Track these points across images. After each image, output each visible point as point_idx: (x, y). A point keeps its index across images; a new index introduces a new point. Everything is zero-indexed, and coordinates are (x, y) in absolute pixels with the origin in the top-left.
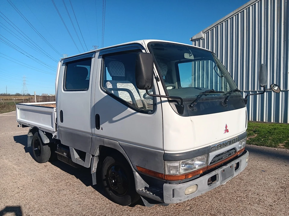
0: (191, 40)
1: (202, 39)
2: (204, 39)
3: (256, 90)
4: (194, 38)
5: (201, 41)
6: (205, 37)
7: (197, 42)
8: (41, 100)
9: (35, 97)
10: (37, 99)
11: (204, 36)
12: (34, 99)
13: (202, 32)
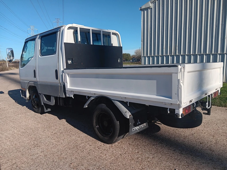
0: (140, 9)
1: (150, 9)
2: (152, 8)
3: (196, 53)
4: (143, 7)
5: (149, 10)
6: (152, 7)
7: (145, 12)
8: (12, 64)
9: (7, 62)
10: (8, 64)
11: (151, 5)
12: (6, 64)
13: (150, 2)
